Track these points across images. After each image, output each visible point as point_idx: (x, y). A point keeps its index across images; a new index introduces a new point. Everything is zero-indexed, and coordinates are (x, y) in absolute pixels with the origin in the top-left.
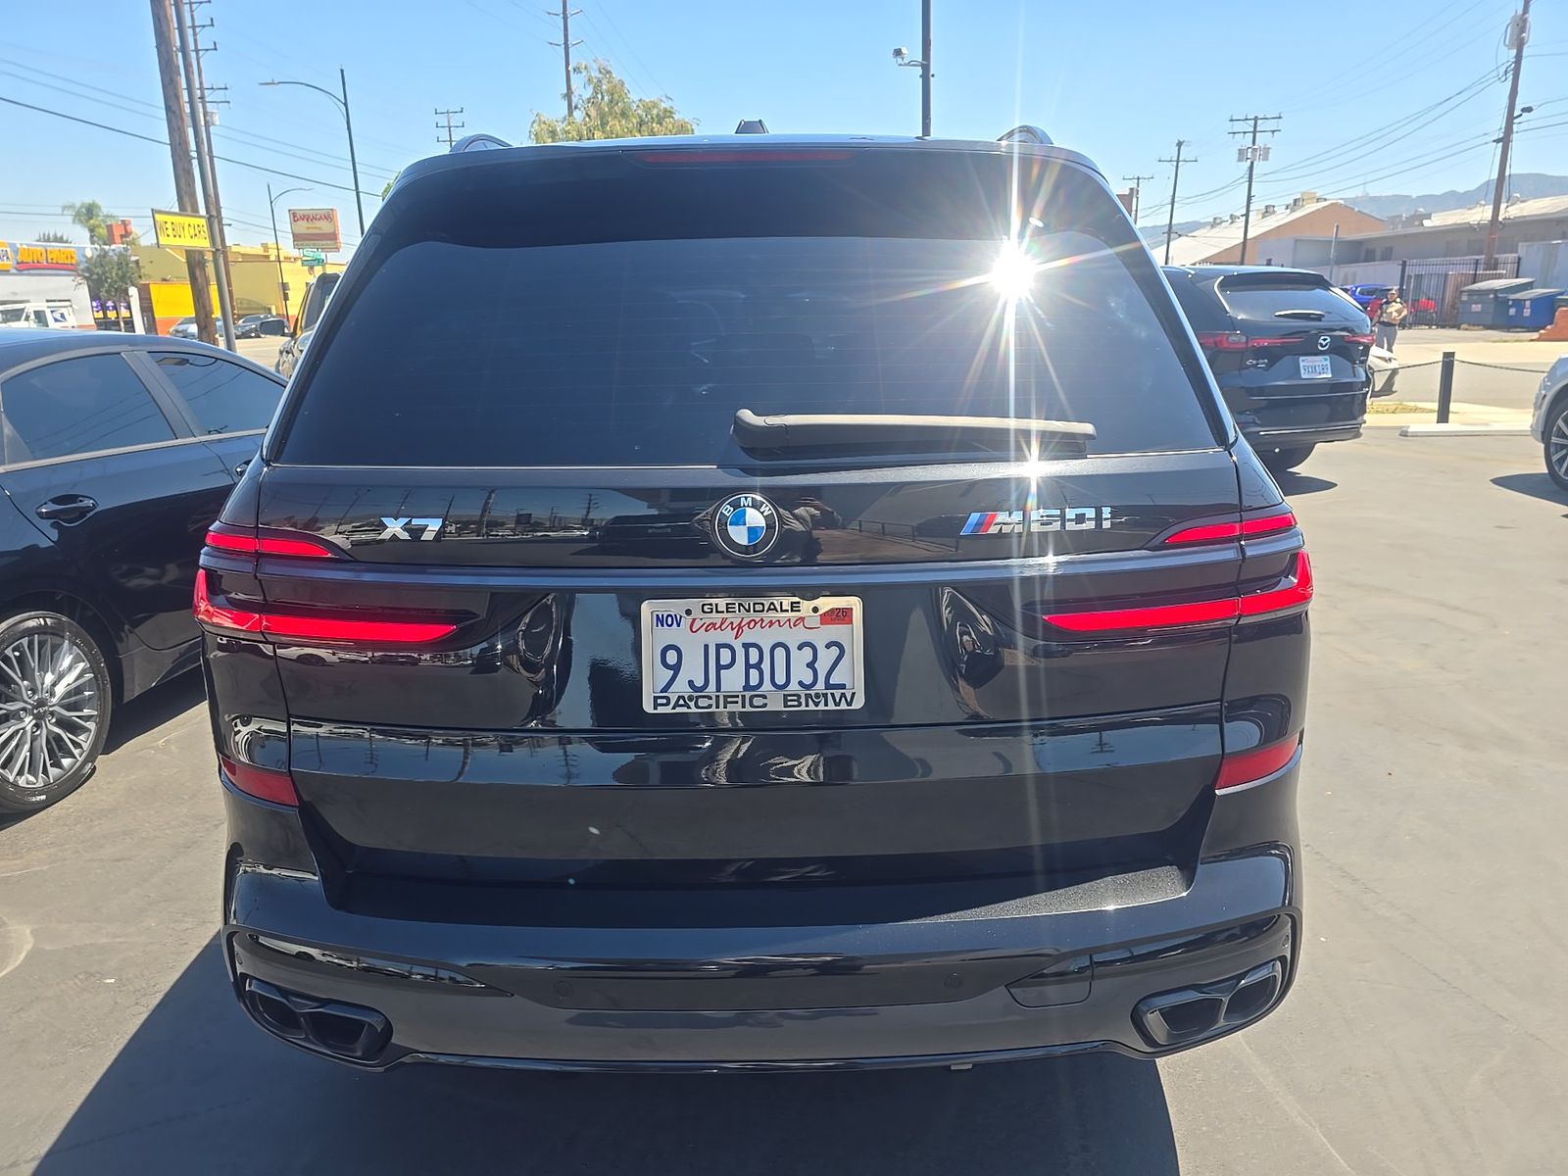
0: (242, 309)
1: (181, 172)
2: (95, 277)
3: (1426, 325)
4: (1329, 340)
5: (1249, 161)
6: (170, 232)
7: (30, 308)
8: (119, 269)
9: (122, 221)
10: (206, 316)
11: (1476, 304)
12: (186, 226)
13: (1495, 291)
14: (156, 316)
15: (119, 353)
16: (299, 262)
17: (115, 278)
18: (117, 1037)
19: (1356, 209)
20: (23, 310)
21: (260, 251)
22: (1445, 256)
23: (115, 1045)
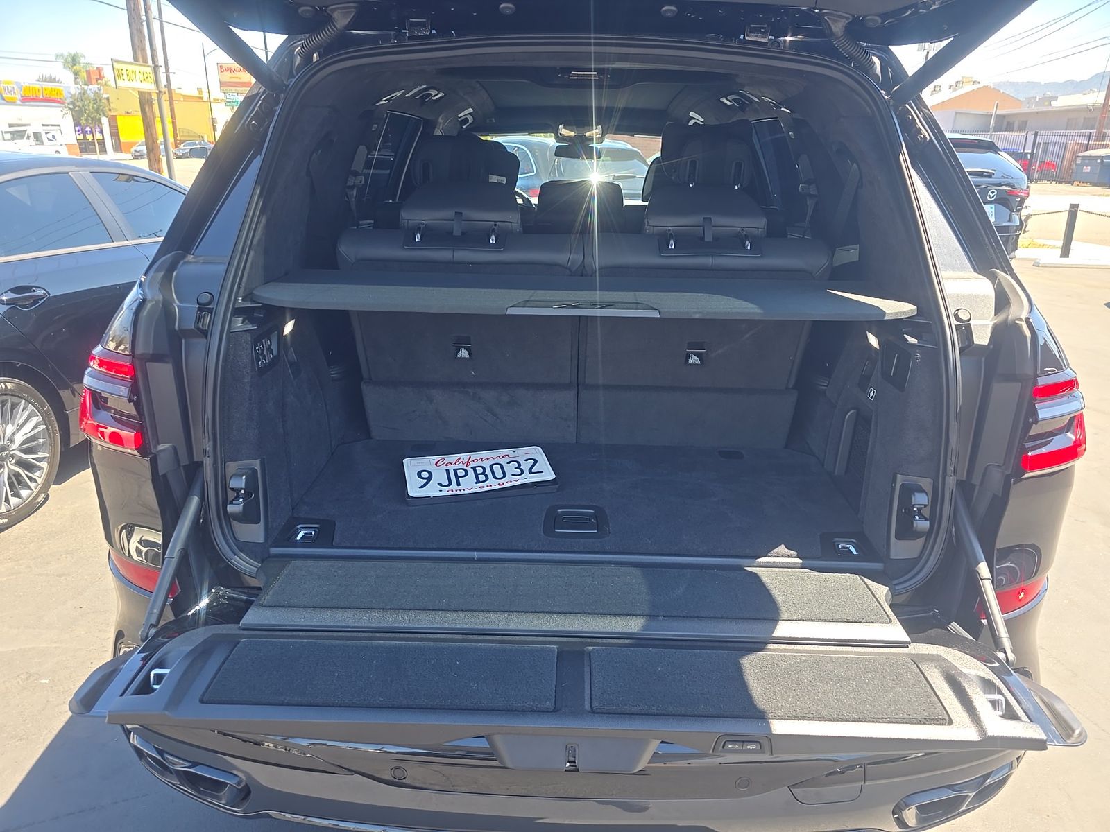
0: (183, 136)
1: (135, 32)
2: (77, 108)
3: (1048, 180)
4: (996, 193)
5: (926, 51)
6: (125, 77)
7: (30, 131)
8: (94, 103)
9: (97, 68)
10: (153, 141)
11: (1087, 166)
12: (137, 73)
13: (1102, 158)
14: (122, 140)
15: (68, 173)
16: (224, 103)
17: (92, 110)
18: (46, 731)
19: (1002, 91)
20: (25, 131)
21: (196, 94)
22: (1066, 129)
23: (44, 739)
